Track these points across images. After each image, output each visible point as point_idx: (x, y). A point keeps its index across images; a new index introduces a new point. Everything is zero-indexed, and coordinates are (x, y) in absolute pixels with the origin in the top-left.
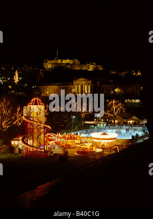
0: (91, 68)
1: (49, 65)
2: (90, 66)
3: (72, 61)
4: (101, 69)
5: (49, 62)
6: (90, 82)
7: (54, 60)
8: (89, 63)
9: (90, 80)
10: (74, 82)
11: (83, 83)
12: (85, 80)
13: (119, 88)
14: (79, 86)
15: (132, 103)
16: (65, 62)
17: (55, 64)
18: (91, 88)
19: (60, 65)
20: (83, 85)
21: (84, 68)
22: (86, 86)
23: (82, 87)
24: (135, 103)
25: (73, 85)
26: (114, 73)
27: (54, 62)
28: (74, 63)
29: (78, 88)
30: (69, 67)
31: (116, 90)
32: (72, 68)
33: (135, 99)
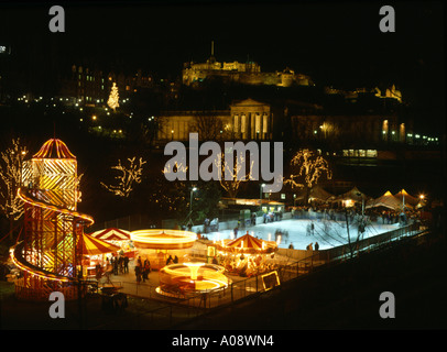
0: (284, 81)
1: (193, 75)
2: (283, 76)
3: (243, 66)
4: (306, 83)
5: (194, 67)
6: (267, 109)
7: (205, 62)
8: (281, 71)
9: (266, 103)
10: (233, 108)
11: (251, 110)
12: (256, 103)
13: (331, 122)
14: (243, 117)
15: (359, 157)
16: (228, 67)
17: (208, 71)
18: (269, 123)
19: (219, 74)
20: (252, 116)
21: (269, 81)
22: (258, 118)
23: (249, 121)
24: (366, 158)
25: (229, 114)
26: (333, 92)
27: (205, 66)
28: (248, 71)
29: (240, 122)
30: (236, 77)
31: (324, 127)
32: (243, 81)
33: (366, 149)
